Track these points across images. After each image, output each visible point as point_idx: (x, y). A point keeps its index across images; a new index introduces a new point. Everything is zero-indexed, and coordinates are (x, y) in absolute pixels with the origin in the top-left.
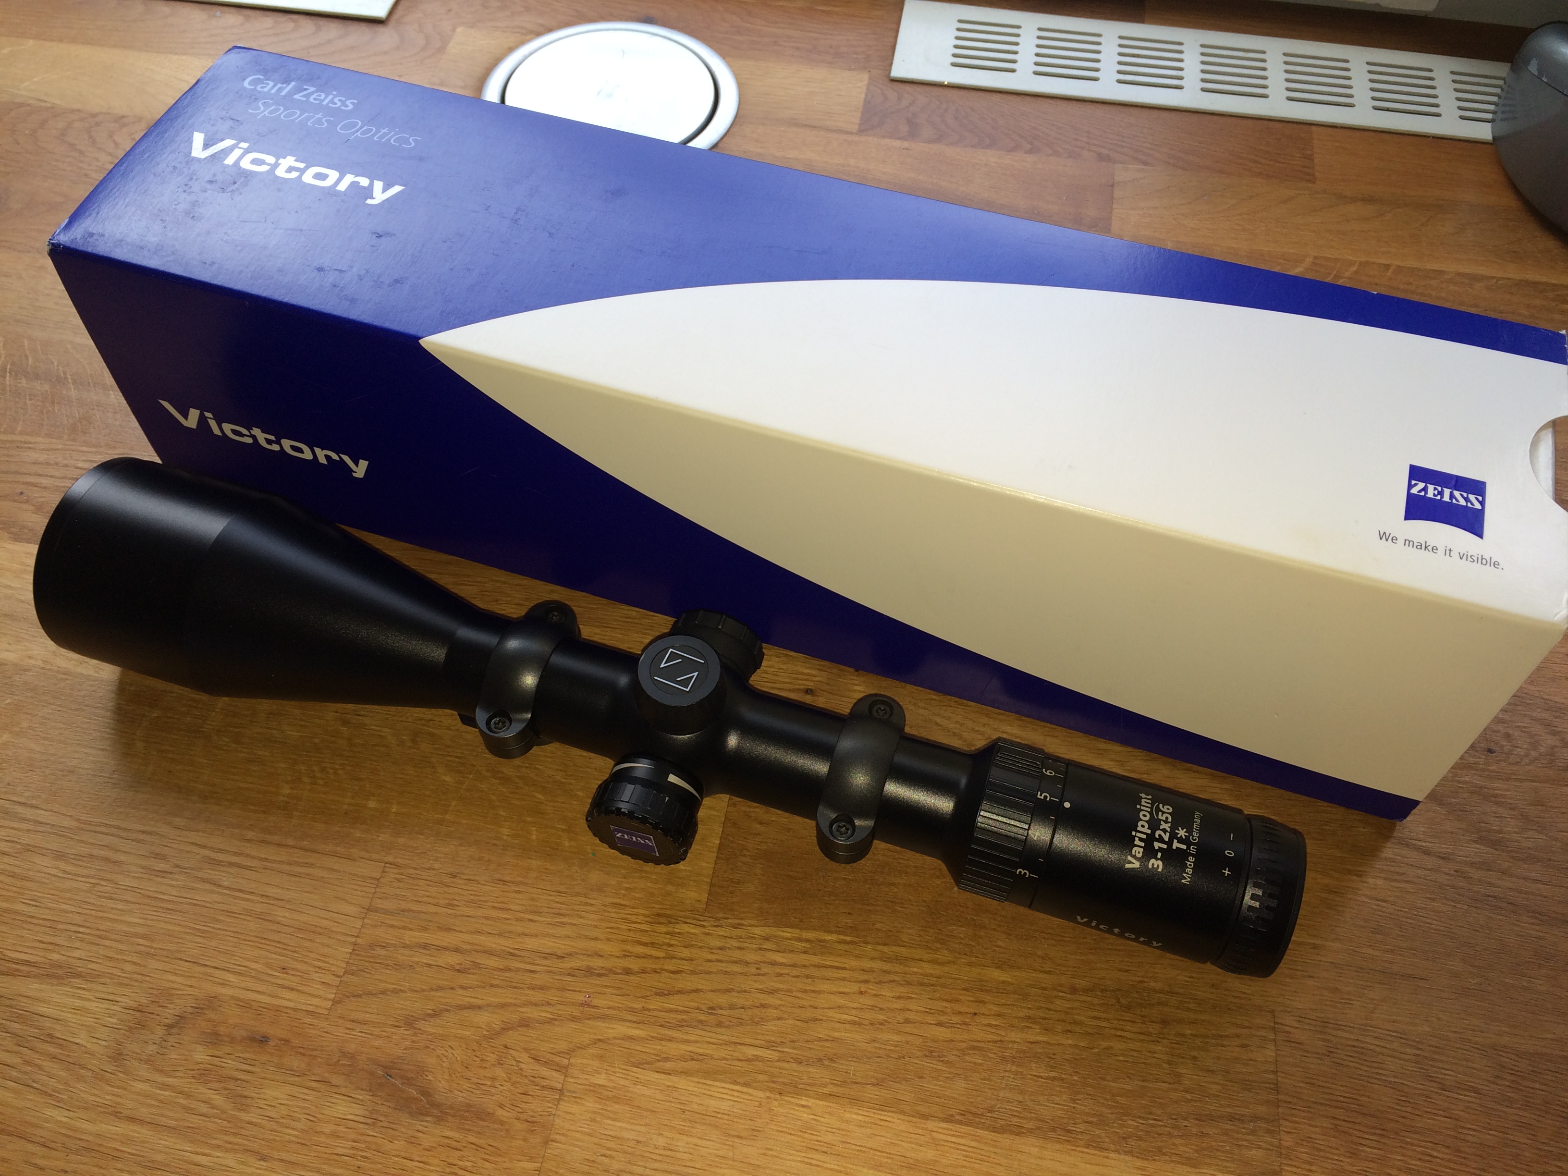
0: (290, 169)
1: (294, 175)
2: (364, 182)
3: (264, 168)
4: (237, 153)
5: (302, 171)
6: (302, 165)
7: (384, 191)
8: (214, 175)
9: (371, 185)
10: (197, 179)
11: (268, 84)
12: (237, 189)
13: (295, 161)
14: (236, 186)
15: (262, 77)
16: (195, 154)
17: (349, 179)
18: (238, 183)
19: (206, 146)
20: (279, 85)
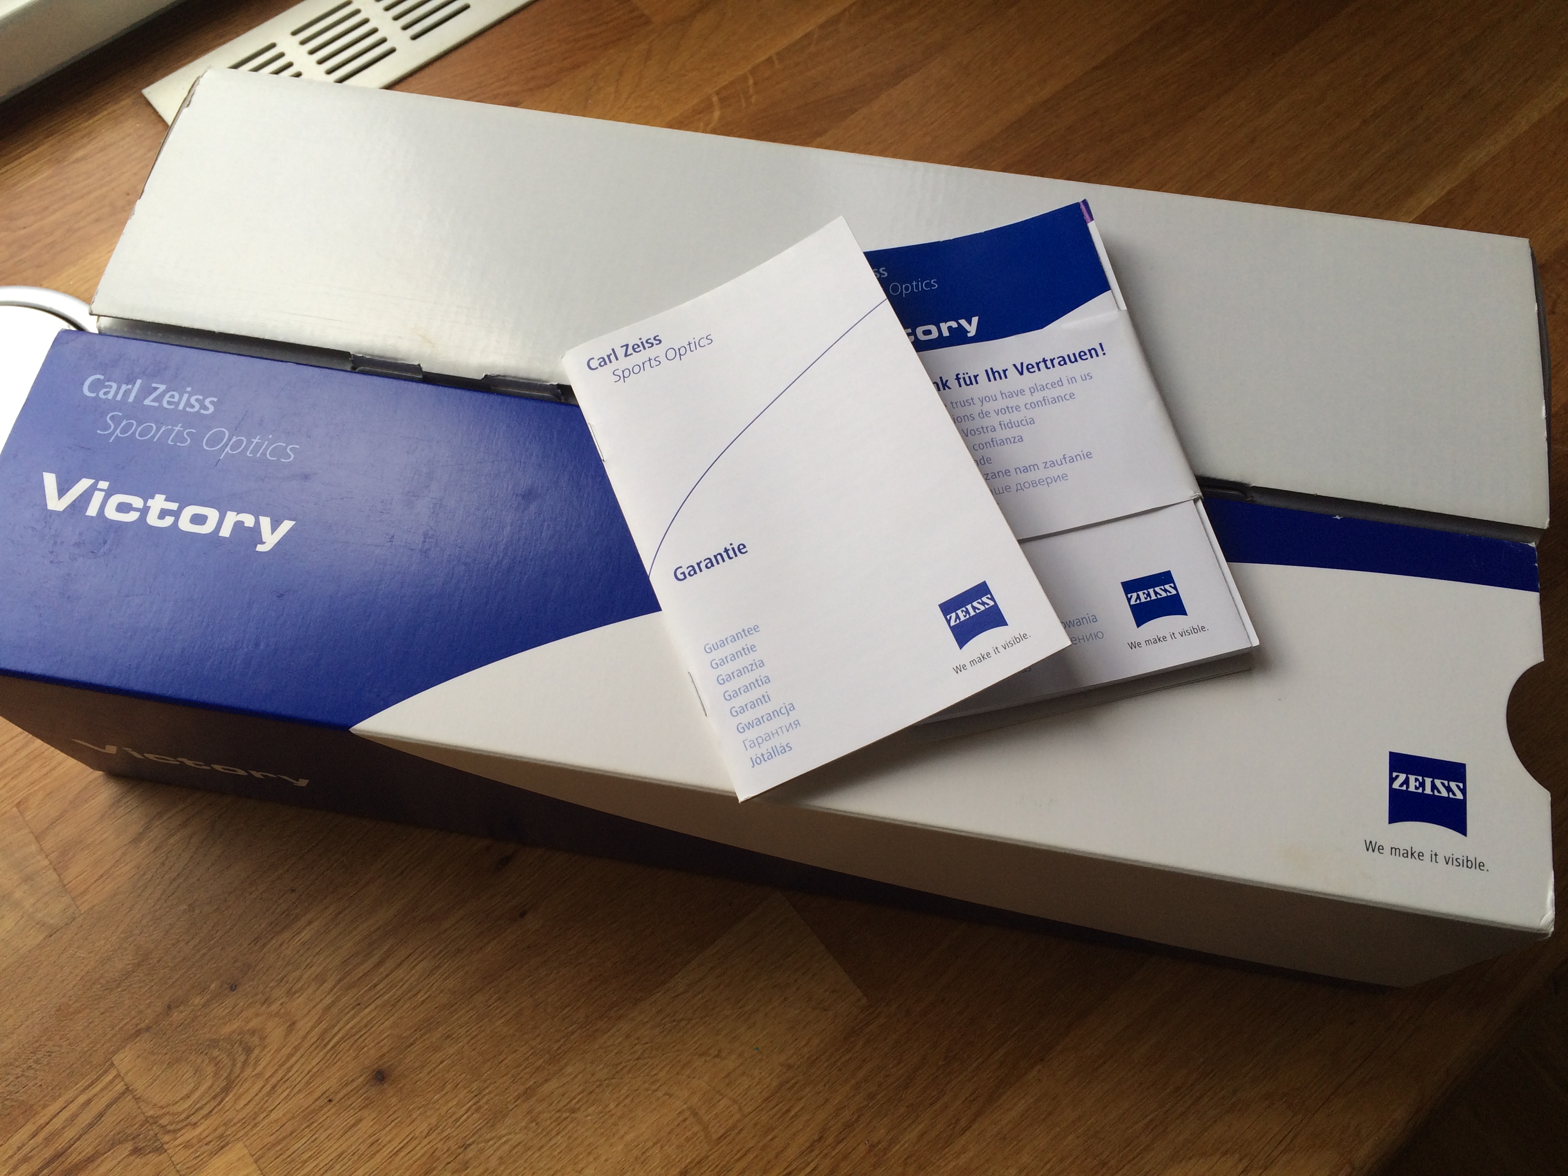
0: (163, 514)
1: (169, 521)
2: (248, 520)
3: (133, 516)
4: (98, 497)
5: (177, 514)
6: (174, 506)
7: (274, 529)
8: (81, 534)
9: (257, 522)
10: (62, 543)
11: (111, 387)
12: (110, 550)
13: (165, 500)
14: (107, 546)
15: (102, 377)
16: (51, 506)
17: (231, 518)
18: (109, 542)
19: (62, 492)
20: (124, 387)
